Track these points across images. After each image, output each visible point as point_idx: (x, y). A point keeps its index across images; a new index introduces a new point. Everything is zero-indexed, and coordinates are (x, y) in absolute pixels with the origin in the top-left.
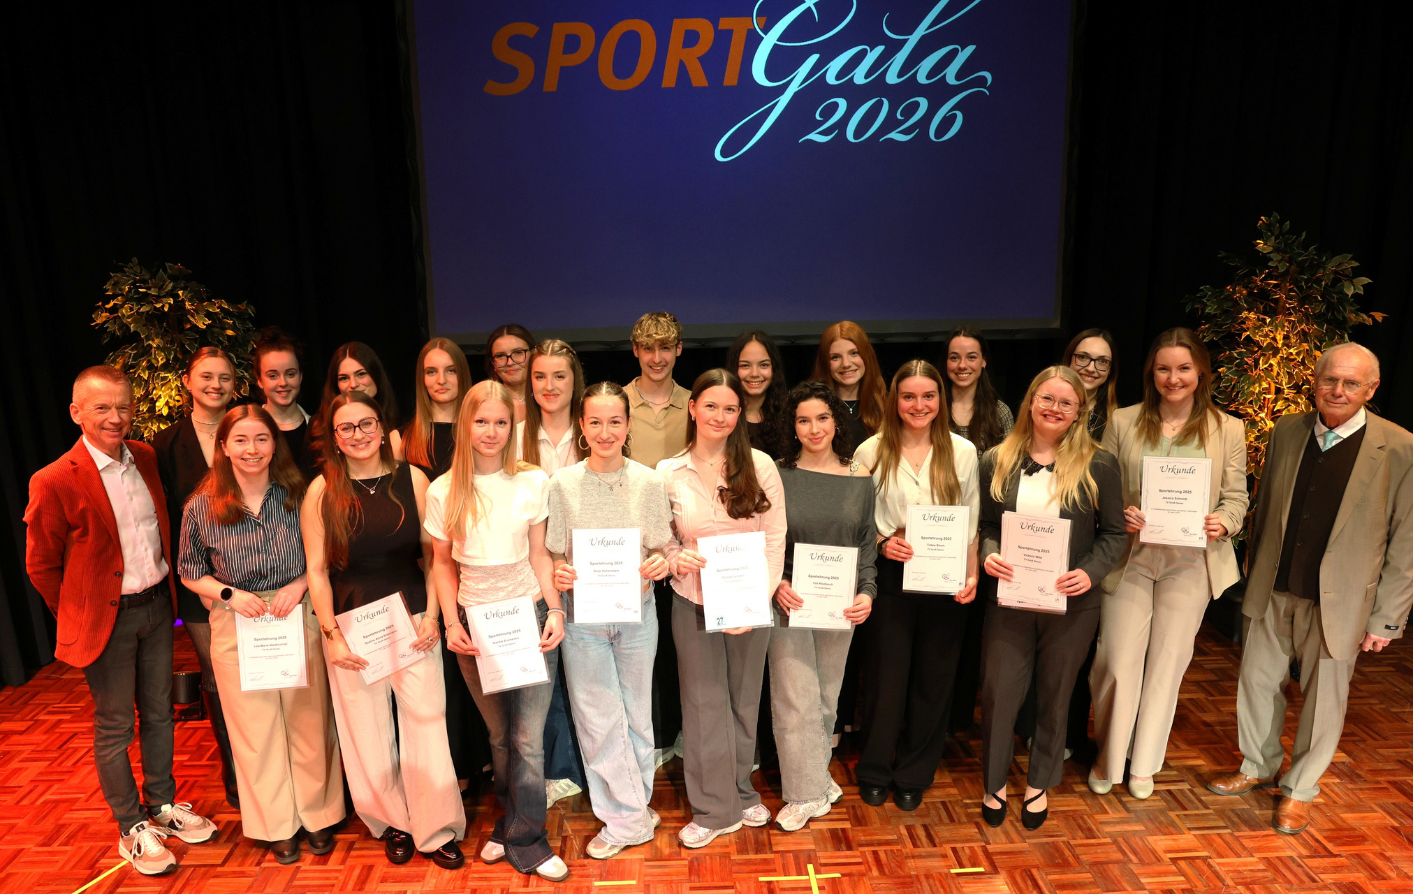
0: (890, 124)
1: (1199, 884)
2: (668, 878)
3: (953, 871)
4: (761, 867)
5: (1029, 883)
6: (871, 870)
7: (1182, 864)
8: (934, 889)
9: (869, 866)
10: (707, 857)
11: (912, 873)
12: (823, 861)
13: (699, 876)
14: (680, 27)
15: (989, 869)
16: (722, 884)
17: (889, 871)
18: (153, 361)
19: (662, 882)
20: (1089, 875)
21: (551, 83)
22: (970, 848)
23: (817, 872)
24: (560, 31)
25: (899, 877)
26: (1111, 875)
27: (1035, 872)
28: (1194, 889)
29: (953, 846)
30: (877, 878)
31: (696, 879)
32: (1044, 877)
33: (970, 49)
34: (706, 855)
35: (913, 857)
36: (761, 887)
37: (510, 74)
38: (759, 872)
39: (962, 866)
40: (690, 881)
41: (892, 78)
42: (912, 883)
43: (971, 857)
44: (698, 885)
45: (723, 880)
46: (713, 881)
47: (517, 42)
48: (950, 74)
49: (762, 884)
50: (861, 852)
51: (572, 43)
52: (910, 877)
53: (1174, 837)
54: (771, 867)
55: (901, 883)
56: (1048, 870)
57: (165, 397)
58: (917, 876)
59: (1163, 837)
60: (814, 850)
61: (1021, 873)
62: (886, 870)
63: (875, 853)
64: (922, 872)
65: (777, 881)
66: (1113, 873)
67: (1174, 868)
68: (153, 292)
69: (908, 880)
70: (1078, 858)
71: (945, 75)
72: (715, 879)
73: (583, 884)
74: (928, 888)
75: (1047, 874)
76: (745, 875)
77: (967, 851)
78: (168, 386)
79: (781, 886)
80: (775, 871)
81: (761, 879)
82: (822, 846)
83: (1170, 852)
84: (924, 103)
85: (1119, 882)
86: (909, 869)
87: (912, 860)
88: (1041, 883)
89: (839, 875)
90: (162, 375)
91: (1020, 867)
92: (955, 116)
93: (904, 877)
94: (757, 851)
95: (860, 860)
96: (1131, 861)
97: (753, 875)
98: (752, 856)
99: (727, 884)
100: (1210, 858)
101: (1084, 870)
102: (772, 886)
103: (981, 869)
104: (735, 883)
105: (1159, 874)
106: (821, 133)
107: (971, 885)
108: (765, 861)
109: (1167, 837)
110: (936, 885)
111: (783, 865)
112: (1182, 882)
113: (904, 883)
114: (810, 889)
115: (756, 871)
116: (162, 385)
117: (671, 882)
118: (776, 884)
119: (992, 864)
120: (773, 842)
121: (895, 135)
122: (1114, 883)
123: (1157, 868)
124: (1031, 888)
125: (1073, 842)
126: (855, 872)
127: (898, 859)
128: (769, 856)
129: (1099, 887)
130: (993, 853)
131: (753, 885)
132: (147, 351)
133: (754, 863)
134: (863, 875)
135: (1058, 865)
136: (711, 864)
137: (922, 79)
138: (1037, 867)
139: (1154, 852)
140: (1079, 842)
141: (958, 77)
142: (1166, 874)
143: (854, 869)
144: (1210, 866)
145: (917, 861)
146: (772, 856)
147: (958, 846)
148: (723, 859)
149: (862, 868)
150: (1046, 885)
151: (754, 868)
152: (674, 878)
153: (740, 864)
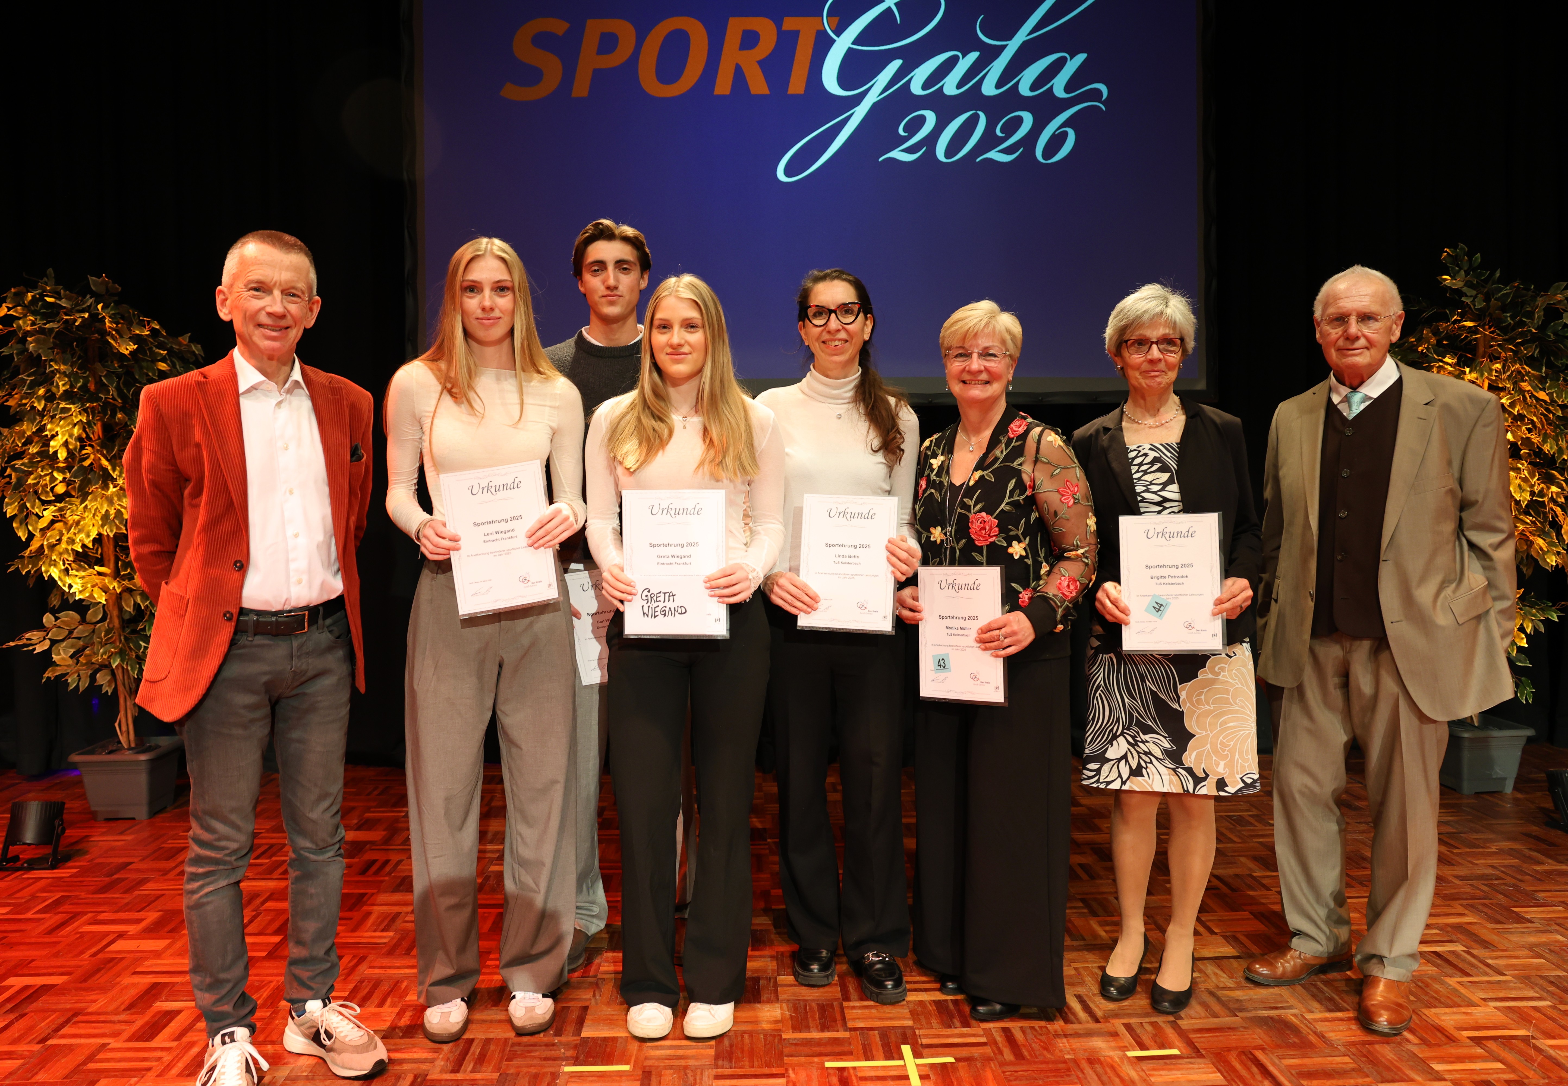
0: (989, 141)
1: (1531, 1074)
2: (682, 1063)
3: (1131, 1054)
4: (829, 1049)
5: (1255, 1069)
6: (1001, 1052)
7: (1491, 1045)
8: (1105, 1078)
9: (999, 1049)
10: (746, 1036)
11: (1067, 1057)
12: (925, 1041)
13: (731, 1060)
14: (736, 26)
15: (1187, 1051)
16: (766, 1071)
17: (1030, 1054)
18: (54, 389)
19: (671, 1067)
20: (1347, 1059)
21: (581, 88)
22: (1151, 1023)
23: (917, 1054)
24: (594, 28)
25: (1047, 1063)
26: (1383, 1060)
27: (1259, 1055)
28: (1526, 1081)
29: (1125, 1021)
30: (1011, 1063)
31: (726, 1063)
32: (1277, 1061)
33: (1081, 57)
34: (745, 1032)
35: (1066, 1036)
36: (829, 1075)
37: (532, 76)
38: (826, 1055)
39: (1143, 1047)
40: (716, 1066)
41: (989, 89)
42: (1069, 1070)
43: (1155, 1035)
44: (727, 1071)
45: (769, 1065)
46: (753, 1067)
47: (542, 41)
48: (1059, 86)
49: (831, 1072)
50: (984, 1029)
51: (608, 43)
52: (1065, 1062)
53: (1464, 1010)
54: (846, 1048)
55: (1051, 1071)
56: (1280, 1052)
57: (63, 435)
58: (1075, 1061)
59: (1447, 1010)
60: (911, 1027)
61: (1239, 1055)
62: (1026, 1053)
63: (1006, 1031)
64: (1082, 1055)
65: (854, 1068)
66: (1384, 1057)
67: (1480, 1051)
68: (64, 303)
69: (1061, 1066)
70: (1324, 1037)
71: (1052, 86)
72: (756, 1064)
73: (545, 1070)
74: (1095, 1077)
75: (1283, 1057)
76: (803, 1059)
77: (1149, 1028)
78: (69, 420)
79: (860, 1074)
80: (851, 1053)
81: (828, 1064)
82: (924, 1021)
83: (1466, 1029)
84: (1028, 119)
85: (1399, 1069)
86: (1061, 1051)
87: (1065, 1040)
88: (1271, 1068)
89: (951, 1060)
90: (63, 405)
91: (1236, 1048)
92: (1065, 134)
93: (1054, 1062)
94: (823, 1028)
95: (984, 1040)
96: (1408, 1040)
97: (816, 1059)
98: (816, 1035)
99: (774, 1071)
100: (1533, 1038)
101: (1336, 1053)
102: (845, 1074)
103: (1175, 1052)
104: (787, 1070)
105: (1461, 1059)
106: (906, 151)
107: (1162, 1073)
108: (835, 1041)
109: (1455, 1010)
110: (1106, 1073)
111: (864, 1046)
112: (1502, 1071)
113: (1058, 1070)
114: (907, 1078)
115: (820, 1055)
116: (61, 419)
117: (686, 1067)
118: (851, 1071)
119: (1190, 1044)
120: (847, 1017)
121: (994, 155)
122: (1392, 1071)
123: (1453, 1051)
124: (1259, 1077)
125: (1309, 1016)
126: (976, 1055)
127: (1043, 1038)
128: (841, 1034)
129: (1367, 1076)
130: (1189, 1031)
131: (815, 1073)
132: (47, 379)
133: (819, 1043)
134: (990, 1059)
135: (1293, 1046)
136: (751, 1043)
137: (1024, 90)
138: (1262, 1049)
139: (1440, 1030)
140: (1318, 1015)
141: (1068, 88)
142: (1472, 1058)
143: (975, 1052)
144: (1537, 1049)
145: (1072, 1040)
146: (847, 1034)
147: (1133, 1021)
148: (770, 1038)
149: (988, 1050)
150: (1281, 1072)
151: (818, 1049)
152: (691, 1062)
153: (796, 1044)
